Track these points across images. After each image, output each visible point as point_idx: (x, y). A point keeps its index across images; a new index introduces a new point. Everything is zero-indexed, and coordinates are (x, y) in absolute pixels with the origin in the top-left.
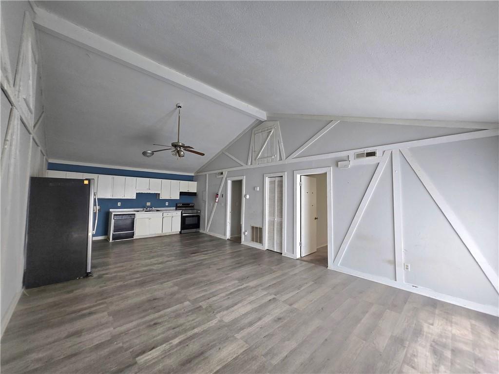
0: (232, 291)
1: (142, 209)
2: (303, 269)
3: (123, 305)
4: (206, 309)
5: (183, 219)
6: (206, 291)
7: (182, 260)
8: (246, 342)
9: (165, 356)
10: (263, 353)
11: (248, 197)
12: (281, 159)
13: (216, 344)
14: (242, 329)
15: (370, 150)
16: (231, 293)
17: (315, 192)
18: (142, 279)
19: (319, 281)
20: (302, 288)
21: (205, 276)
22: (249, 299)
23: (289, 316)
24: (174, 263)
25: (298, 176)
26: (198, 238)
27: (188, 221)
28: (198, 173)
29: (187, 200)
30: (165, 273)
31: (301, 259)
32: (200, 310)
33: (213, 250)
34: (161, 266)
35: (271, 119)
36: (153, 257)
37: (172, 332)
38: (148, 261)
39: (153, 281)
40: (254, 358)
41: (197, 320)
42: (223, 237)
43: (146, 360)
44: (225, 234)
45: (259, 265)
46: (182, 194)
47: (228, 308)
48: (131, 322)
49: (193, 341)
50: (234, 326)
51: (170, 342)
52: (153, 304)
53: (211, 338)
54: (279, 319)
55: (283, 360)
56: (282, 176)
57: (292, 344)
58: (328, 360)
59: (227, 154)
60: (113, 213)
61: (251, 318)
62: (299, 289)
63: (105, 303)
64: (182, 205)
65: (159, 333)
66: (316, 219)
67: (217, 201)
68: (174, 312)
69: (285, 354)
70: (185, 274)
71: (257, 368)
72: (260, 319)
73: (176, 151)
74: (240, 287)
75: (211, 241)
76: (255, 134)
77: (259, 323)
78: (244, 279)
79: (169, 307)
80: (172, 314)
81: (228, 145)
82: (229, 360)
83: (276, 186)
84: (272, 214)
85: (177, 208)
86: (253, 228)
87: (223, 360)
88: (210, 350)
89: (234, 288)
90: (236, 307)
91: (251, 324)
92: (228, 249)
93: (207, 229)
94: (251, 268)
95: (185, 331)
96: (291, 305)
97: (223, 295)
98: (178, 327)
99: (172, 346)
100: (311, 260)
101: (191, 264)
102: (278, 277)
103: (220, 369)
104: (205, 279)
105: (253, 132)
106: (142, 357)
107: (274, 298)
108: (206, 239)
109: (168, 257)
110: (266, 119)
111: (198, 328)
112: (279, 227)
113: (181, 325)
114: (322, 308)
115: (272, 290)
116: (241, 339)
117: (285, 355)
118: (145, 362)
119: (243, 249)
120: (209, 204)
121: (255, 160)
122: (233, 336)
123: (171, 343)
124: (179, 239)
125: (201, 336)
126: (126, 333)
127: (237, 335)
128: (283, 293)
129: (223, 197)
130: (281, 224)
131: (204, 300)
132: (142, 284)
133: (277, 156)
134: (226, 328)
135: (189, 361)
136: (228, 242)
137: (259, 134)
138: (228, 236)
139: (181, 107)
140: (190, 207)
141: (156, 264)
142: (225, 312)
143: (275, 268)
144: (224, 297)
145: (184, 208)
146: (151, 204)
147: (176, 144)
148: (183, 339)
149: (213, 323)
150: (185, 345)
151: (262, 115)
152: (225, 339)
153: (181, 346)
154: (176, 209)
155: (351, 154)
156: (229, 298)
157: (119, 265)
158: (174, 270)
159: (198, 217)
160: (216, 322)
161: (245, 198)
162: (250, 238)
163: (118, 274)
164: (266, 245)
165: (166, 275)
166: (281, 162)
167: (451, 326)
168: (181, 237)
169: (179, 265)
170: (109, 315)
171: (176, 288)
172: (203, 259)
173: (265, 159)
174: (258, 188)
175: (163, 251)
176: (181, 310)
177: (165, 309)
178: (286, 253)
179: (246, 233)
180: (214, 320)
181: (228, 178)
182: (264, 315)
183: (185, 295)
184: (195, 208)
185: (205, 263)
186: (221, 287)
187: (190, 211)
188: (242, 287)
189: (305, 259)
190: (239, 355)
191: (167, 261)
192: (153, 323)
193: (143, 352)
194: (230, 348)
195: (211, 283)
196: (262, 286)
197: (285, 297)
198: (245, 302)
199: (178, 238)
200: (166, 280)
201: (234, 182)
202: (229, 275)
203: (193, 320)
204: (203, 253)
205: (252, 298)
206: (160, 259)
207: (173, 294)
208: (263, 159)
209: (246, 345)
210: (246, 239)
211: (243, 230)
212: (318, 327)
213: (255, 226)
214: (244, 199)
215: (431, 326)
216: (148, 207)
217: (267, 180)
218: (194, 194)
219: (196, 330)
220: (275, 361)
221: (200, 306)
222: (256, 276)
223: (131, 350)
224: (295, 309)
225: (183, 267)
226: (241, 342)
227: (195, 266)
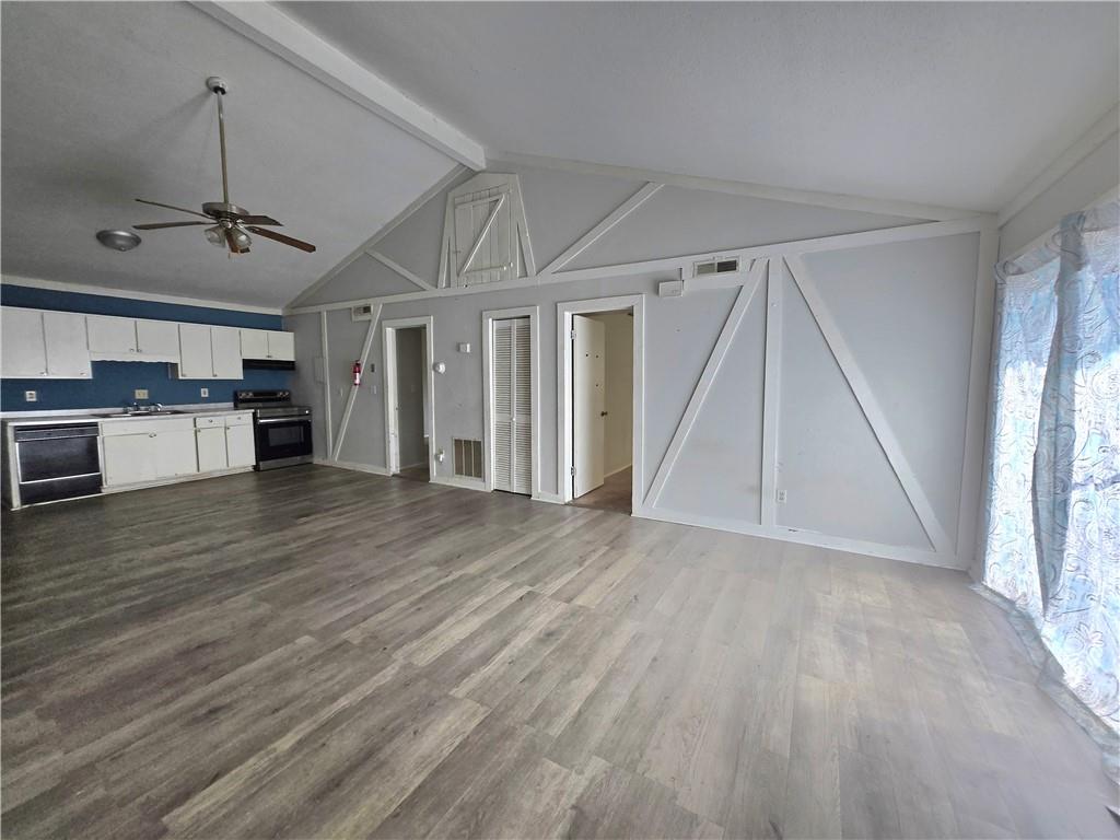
0: (425, 591)
1: (120, 410)
2: (580, 522)
3: (91, 680)
4: (363, 645)
5: (261, 433)
6: (354, 601)
7: (271, 535)
8: (481, 701)
9: (261, 788)
10: (526, 718)
11: (442, 368)
12: (525, 274)
13: (403, 723)
14: (466, 674)
15: (725, 257)
16: (423, 598)
17: (602, 354)
18: (149, 598)
19: (617, 543)
20: (587, 563)
21: (345, 567)
22: (470, 603)
23: (570, 625)
24: (248, 547)
25: (568, 315)
26: (311, 477)
27: (275, 438)
28: (294, 308)
29: (266, 382)
30: (228, 574)
31: (574, 503)
32: (346, 651)
33: (358, 502)
34: (207, 558)
35: (497, 167)
36: (178, 538)
37: (269, 722)
38: (164, 550)
39: (187, 597)
40: (508, 734)
41: (341, 676)
42: (380, 471)
43: (199, 813)
44: (385, 463)
45: (482, 525)
46: (248, 365)
47: (422, 632)
48: (128, 722)
49: (338, 729)
50: (447, 671)
51: (269, 748)
52: (197, 659)
53: (388, 712)
54: (550, 634)
55: (575, 722)
56: (529, 317)
57: (588, 683)
58: (666, 698)
59: (378, 256)
60: (11, 424)
61: (483, 645)
62: (581, 565)
63: (22, 685)
64: (255, 394)
65: (226, 732)
66: (603, 414)
67: (357, 381)
68: (269, 668)
69: (575, 707)
70: (289, 569)
71: (520, 755)
72: (505, 643)
73: (221, 231)
74: (442, 582)
75: (350, 482)
76: (455, 207)
77: (505, 653)
78: (451, 559)
79: (251, 659)
80: (265, 674)
81: (380, 232)
82: (446, 753)
83: (514, 342)
84: (505, 407)
85: (239, 403)
86: (458, 442)
87: (430, 756)
88: (390, 741)
89: (430, 584)
90: (441, 627)
91: (485, 659)
92: (396, 497)
93: (332, 453)
94: (465, 534)
95: (311, 710)
96: (569, 601)
97: (404, 604)
98: (286, 705)
99: (277, 758)
100: (596, 502)
101: (300, 543)
102: (531, 547)
103: (425, 781)
104: (347, 574)
105: (450, 200)
106: (181, 809)
107: (529, 593)
108: (334, 478)
109: (229, 533)
110: (484, 166)
111: (349, 695)
112: (522, 437)
113: (297, 697)
114: (635, 597)
115: (524, 576)
116: (468, 695)
117: (577, 709)
118: (197, 821)
119: (433, 494)
120: (336, 392)
121: (458, 275)
122: (446, 696)
123: (275, 750)
124: (254, 483)
125: (359, 714)
126: (115, 756)
127: (455, 690)
128: (547, 579)
129: (373, 371)
130: (527, 430)
131: (354, 625)
132: (153, 611)
133: (515, 265)
134: (425, 681)
135: (335, 783)
136: (396, 482)
137: (466, 206)
138: (394, 466)
139: (223, 92)
140: (280, 399)
141: (191, 554)
142: (415, 644)
143: (522, 528)
144: (404, 609)
145: (260, 405)
146: (149, 394)
147: (217, 208)
148: (309, 730)
149: (389, 674)
150: (316, 746)
151: (475, 154)
152: (426, 708)
153: (306, 751)
154: (236, 407)
155: (688, 264)
156: (419, 609)
157: (56, 571)
158: (253, 563)
159: (306, 426)
160: (393, 672)
161: (436, 371)
162: (451, 466)
163: (62, 597)
164: (493, 480)
165: (229, 578)
166: (525, 282)
167: (858, 591)
168: (259, 479)
169: (264, 550)
170: (42, 716)
171: (264, 609)
172: (333, 528)
173: (484, 273)
174: (468, 346)
175: (210, 518)
176: (289, 659)
177: (239, 666)
178: (539, 493)
179: (442, 457)
180: (389, 668)
181: (383, 323)
182: (515, 633)
183: (296, 621)
184: (294, 401)
185: (339, 536)
186: (395, 587)
187: (280, 411)
188: (450, 578)
189: (582, 501)
190: (468, 737)
191: (228, 543)
192: (203, 711)
193: (184, 796)
194: (443, 726)
195: (368, 582)
196: (496, 571)
197: (555, 585)
198: (464, 612)
199: (251, 483)
200: (230, 591)
201: (402, 334)
202: (412, 557)
203: (328, 679)
204: (331, 512)
205: (479, 600)
206: (203, 541)
207: (257, 624)
208: (478, 273)
209: (482, 709)
210: (442, 471)
211: (433, 450)
212: (634, 637)
213: (464, 437)
214: (432, 375)
215: (829, 597)
216: (141, 402)
217: (491, 328)
218: (288, 366)
219: (343, 702)
220: (556, 731)
221: (346, 642)
222: (477, 551)
223: (142, 799)
224: (581, 607)
225: (278, 553)
226: (470, 704)
227: (313, 546)
